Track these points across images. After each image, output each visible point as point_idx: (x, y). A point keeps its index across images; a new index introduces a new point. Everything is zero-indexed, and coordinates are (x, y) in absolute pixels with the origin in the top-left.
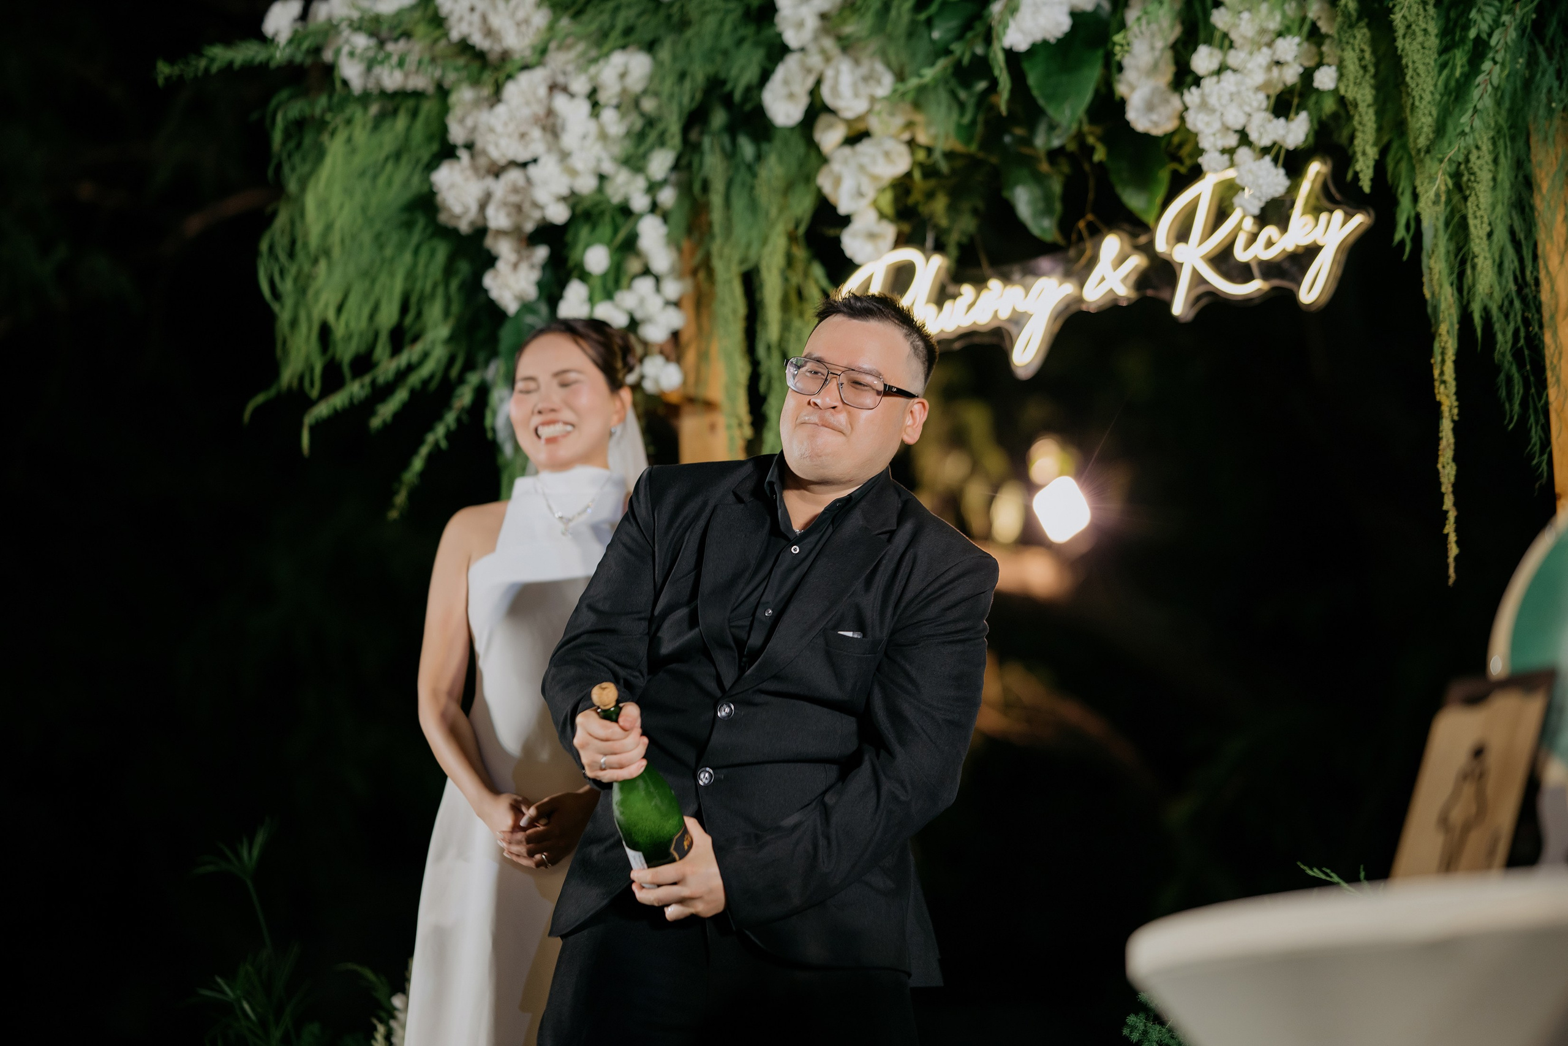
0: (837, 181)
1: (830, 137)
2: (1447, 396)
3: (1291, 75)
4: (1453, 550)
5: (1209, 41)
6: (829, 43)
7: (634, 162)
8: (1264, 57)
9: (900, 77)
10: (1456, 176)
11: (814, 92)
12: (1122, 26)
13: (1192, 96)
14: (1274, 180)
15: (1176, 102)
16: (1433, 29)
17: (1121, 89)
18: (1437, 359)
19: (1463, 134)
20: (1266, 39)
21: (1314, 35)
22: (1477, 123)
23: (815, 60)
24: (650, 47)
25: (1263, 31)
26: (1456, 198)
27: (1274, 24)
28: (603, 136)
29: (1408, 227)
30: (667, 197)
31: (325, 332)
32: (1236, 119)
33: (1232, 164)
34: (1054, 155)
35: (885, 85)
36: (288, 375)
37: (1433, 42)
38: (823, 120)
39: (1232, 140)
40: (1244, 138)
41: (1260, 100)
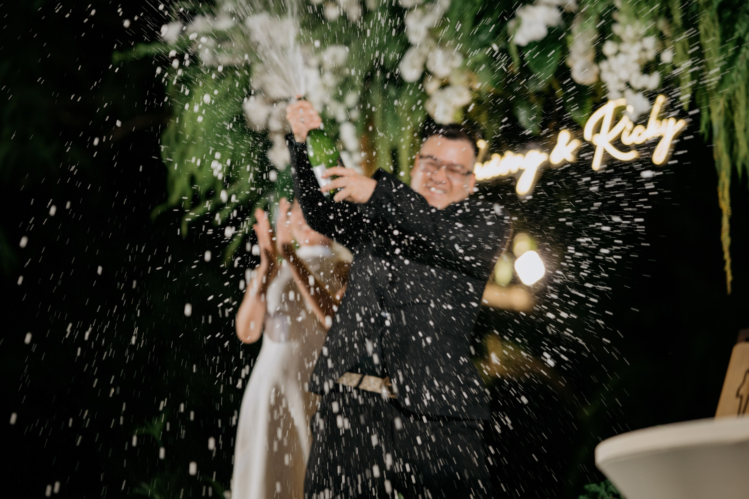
0: (435, 106)
1: (432, 86)
2: (725, 205)
3: (651, 55)
4: (729, 278)
5: (611, 39)
6: (431, 42)
7: (340, 99)
8: (637, 47)
9: (465, 57)
10: (729, 102)
11: (425, 66)
12: (569, 33)
13: (604, 65)
14: (643, 104)
15: (595, 69)
16: (718, 32)
17: (570, 62)
18: (720, 188)
19: (733, 82)
20: (639, 38)
21: (661, 36)
22: (740, 77)
23: (425, 50)
24: (347, 43)
25: (637, 35)
26: (729, 113)
27: (643, 31)
28: (325, 86)
29: (706, 126)
30: (355, 115)
31: (192, 180)
32: (624, 75)
33: (623, 97)
34: (538, 94)
35: (458, 61)
36: (174, 199)
37: (718, 39)
38: (430, 78)
39: (622, 86)
40: (628, 84)
41: (636, 67)
